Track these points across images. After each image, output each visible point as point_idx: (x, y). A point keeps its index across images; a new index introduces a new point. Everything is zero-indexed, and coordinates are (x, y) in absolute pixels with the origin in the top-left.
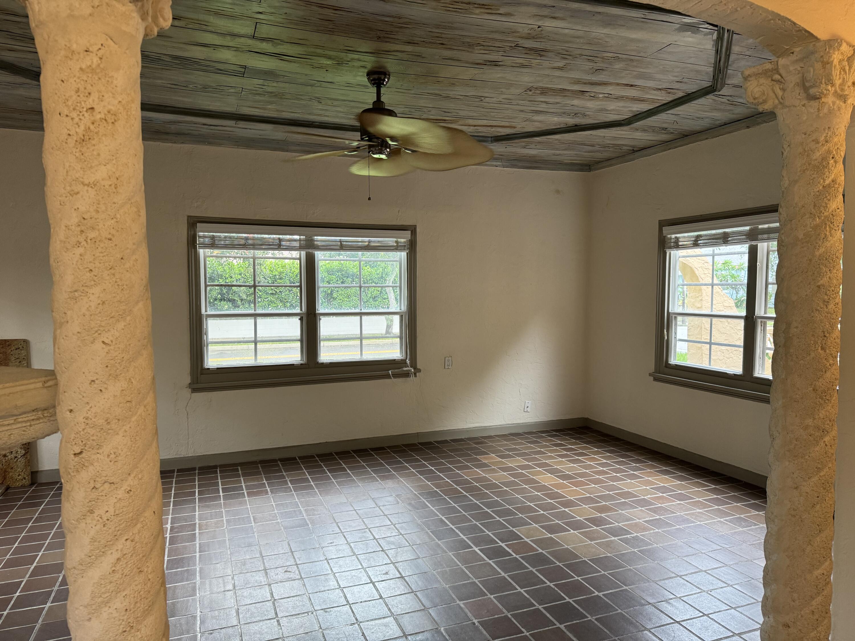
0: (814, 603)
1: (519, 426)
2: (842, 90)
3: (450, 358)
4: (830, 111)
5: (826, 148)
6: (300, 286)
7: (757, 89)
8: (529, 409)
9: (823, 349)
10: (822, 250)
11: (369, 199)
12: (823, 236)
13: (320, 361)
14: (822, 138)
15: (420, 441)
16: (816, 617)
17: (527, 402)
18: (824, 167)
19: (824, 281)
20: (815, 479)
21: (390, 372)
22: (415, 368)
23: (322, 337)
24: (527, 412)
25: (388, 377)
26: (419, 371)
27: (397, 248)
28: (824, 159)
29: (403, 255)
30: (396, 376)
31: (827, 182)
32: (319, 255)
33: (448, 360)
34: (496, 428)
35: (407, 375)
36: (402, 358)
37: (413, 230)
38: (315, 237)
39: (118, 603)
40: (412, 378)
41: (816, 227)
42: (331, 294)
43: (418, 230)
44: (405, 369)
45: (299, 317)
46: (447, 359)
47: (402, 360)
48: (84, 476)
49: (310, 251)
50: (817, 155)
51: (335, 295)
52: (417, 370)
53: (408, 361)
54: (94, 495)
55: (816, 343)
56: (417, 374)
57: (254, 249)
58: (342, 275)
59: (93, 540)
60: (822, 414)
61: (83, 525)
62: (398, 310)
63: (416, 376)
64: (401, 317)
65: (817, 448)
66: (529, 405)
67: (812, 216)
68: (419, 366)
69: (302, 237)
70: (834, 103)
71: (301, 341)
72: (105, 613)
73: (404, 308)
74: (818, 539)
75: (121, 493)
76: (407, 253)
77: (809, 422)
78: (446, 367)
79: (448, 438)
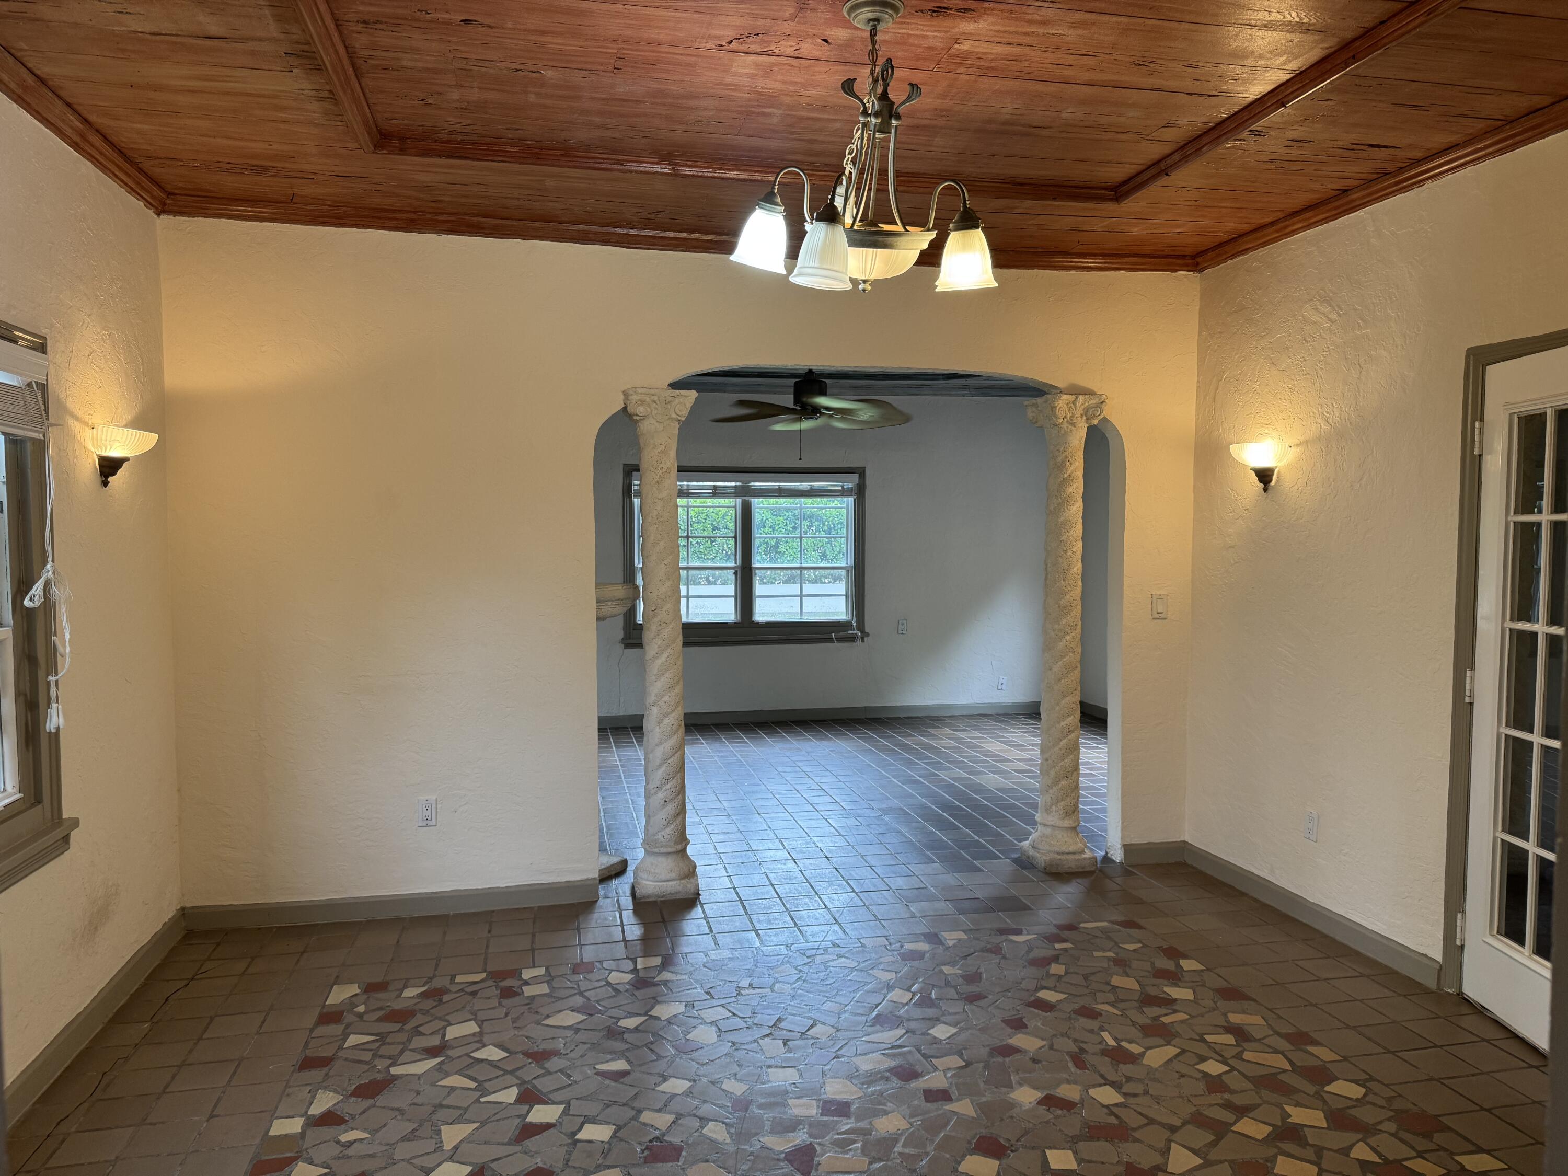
0: (1061, 743)
1: (990, 706)
2: (1072, 420)
3: (905, 622)
4: (1066, 433)
5: (1063, 455)
6: (735, 537)
7: (1031, 414)
8: (1004, 687)
9: (1064, 580)
10: (1062, 519)
11: (800, 459)
12: (1062, 510)
13: (755, 621)
14: (1062, 449)
15: (868, 717)
16: (1063, 752)
17: (1001, 677)
18: (1063, 467)
19: (1064, 538)
20: (1060, 663)
21: (833, 635)
22: (863, 632)
23: (757, 594)
24: (1001, 689)
25: (830, 640)
26: (868, 635)
27: (842, 493)
28: (1063, 462)
29: (851, 500)
30: (840, 640)
31: (1066, 476)
32: (756, 502)
33: (902, 624)
34: (963, 707)
35: (852, 639)
36: (848, 620)
37: (861, 472)
38: (752, 484)
39: (667, 675)
40: (859, 643)
41: (1059, 504)
42: (776, 546)
43: (868, 473)
44: (851, 632)
45: (733, 571)
46: (900, 622)
47: (847, 622)
48: (656, 620)
49: (746, 498)
50: (1059, 459)
51: (782, 548)
52: (865, 635)
53: (854, 624)
54: (660, 628)
55: (1059, 577)
56: (865, 639)
57: (688, 497)
58: (794, 515)
59: (659, 647)
60: (1064, 621)
61: (654, 641)
62: (844, 565)
63: (863, 641)
64: (848, 571)
65: (1061, 644)
66: (1004, 682)
67: (1057, 497)
68: (867, 630)
69: (738, 484)
70: (1068, 428)
71: (736, 597)
72: (663, 678)
73: (851, 562)
74: (1063, 702)
75: (669, 628)
76: (855, 500)
77: (1056, 626)
78: (900, 632)
79: (902, 715)
